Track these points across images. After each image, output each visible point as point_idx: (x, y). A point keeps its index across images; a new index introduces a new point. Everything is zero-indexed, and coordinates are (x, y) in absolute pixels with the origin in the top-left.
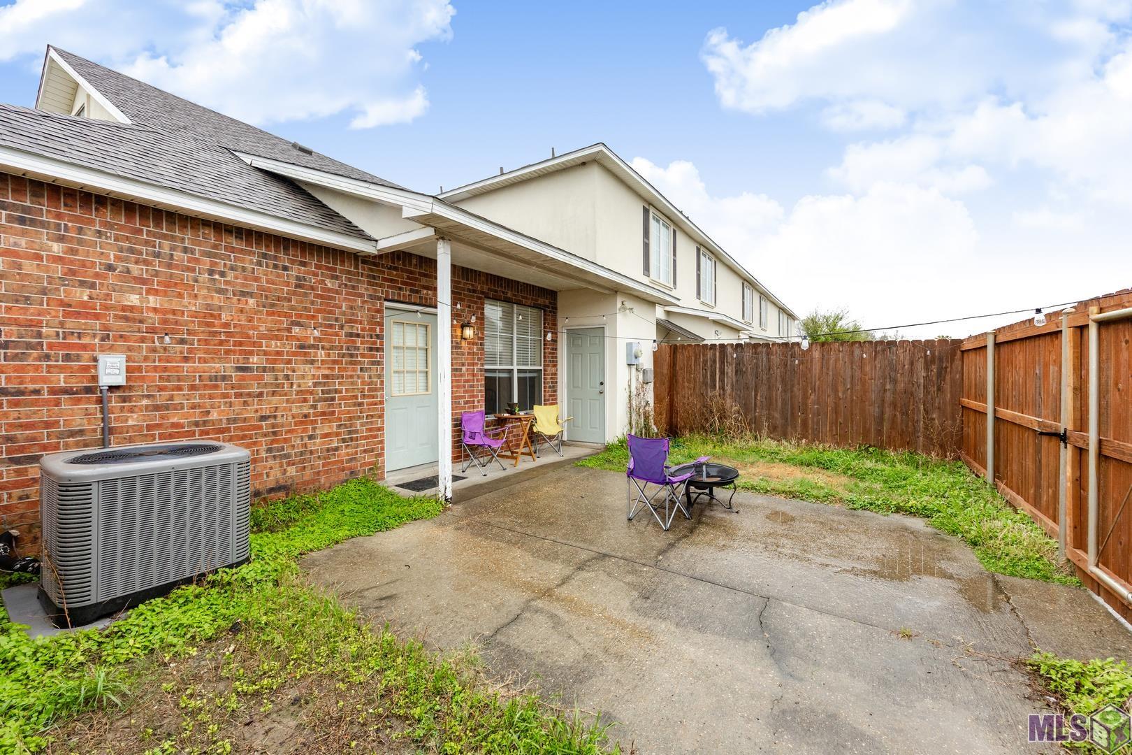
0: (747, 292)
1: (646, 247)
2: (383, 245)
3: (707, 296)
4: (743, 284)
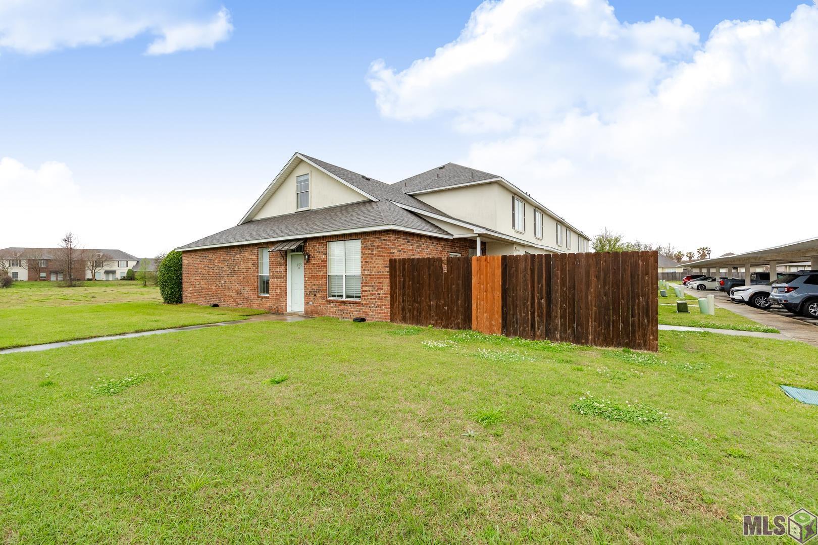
0: (559, 227)
1: (513, 215)
2: (455, 237)
3: (539, 234)
4: (557, 224)
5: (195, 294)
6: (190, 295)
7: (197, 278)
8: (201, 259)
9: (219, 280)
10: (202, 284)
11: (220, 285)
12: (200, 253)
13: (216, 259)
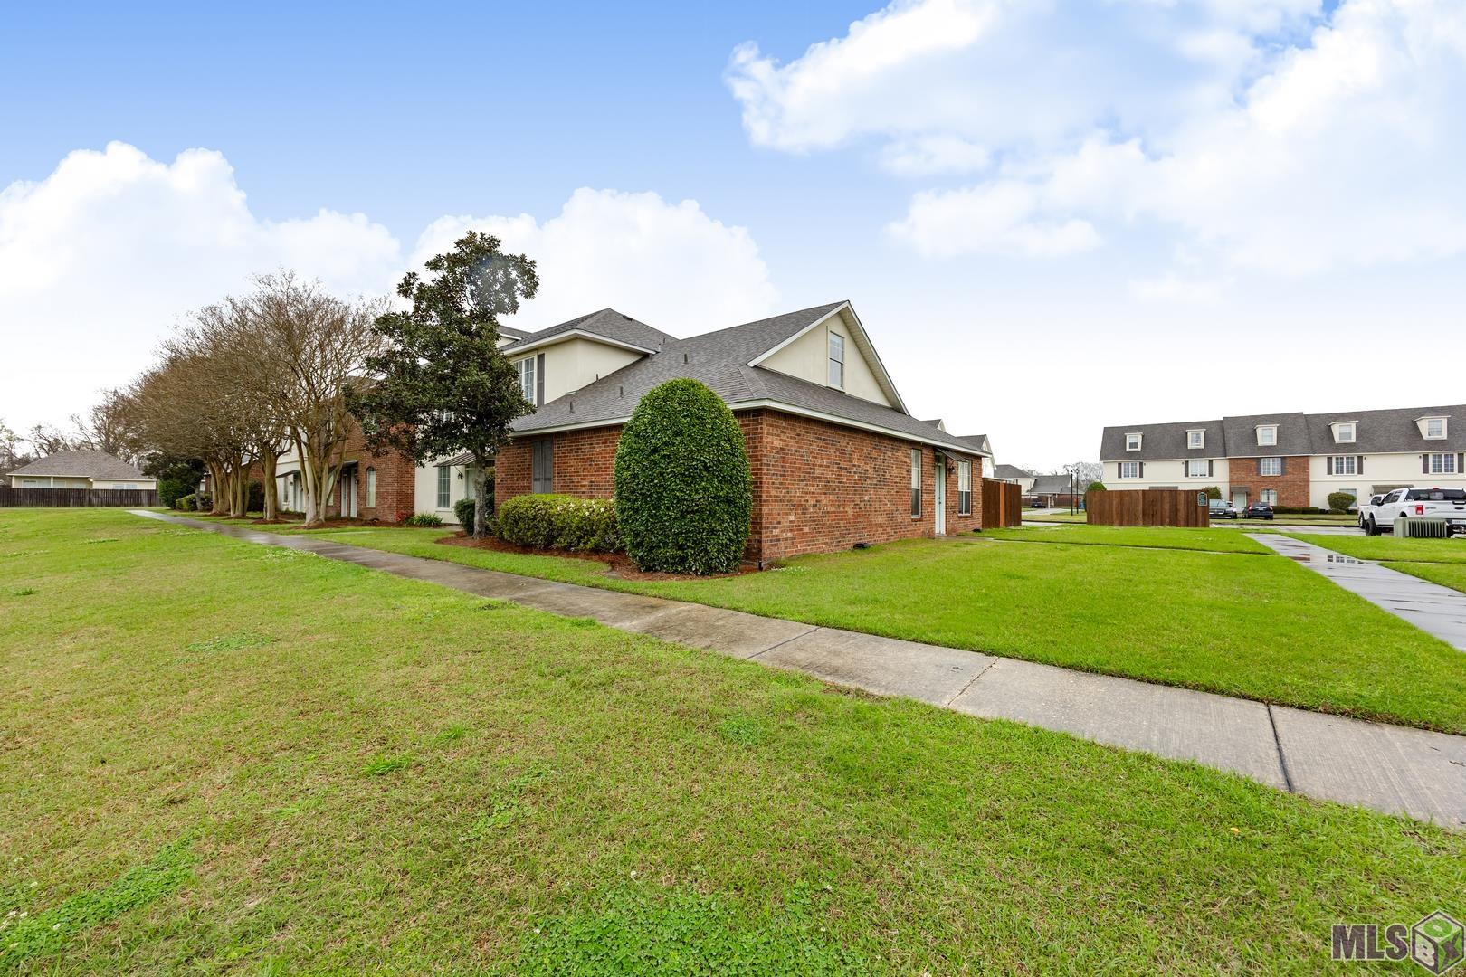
5: (806, 530)
6: (789, 535)
7: (812, 489)
8: (821, 443)
9: (860, 494)
10: (824, 502)
11: (862, 505)
12: (819, 430)
13: (854, 452)
